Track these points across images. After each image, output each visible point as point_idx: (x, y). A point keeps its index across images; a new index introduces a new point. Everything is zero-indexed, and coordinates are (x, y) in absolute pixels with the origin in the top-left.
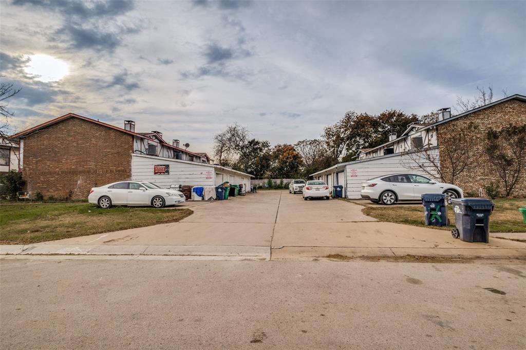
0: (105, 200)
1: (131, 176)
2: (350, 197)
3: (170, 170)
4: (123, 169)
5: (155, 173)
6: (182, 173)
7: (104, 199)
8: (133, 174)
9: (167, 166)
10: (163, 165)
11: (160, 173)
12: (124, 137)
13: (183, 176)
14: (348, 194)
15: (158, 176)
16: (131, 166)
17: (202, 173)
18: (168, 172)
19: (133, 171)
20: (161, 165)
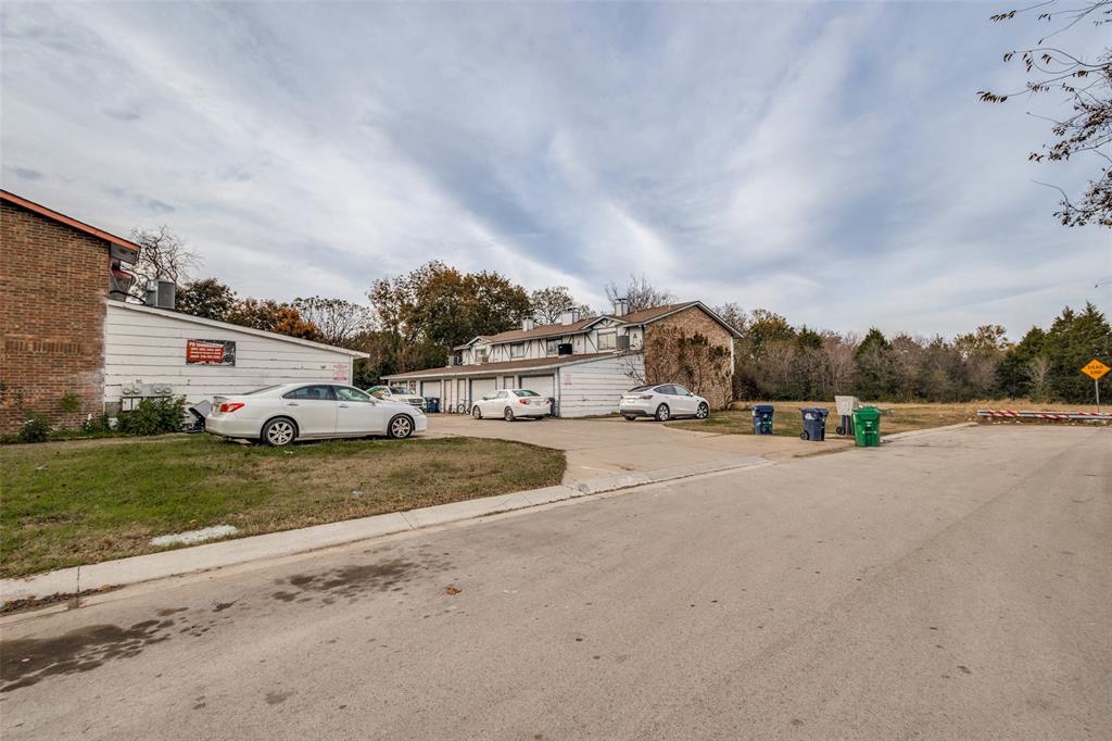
0: (281, 426)
1: (102, 366)
2: (563, 415)
3: (238, 354)
4: (66, 341)
5: (190, 361)
6: (275, 364)
7: (277, 425)
8: (108, 359)
9: (231, 345)
10: (217, 342)
11: (207, 361)
12: (75, 243)
13: (273, 373)
14: (562, 410)
15: (196, 369)
16: (100, 335)
17: (324, 367)
18: (231, 360)
19: (108, 349)
20: (212, 341)
